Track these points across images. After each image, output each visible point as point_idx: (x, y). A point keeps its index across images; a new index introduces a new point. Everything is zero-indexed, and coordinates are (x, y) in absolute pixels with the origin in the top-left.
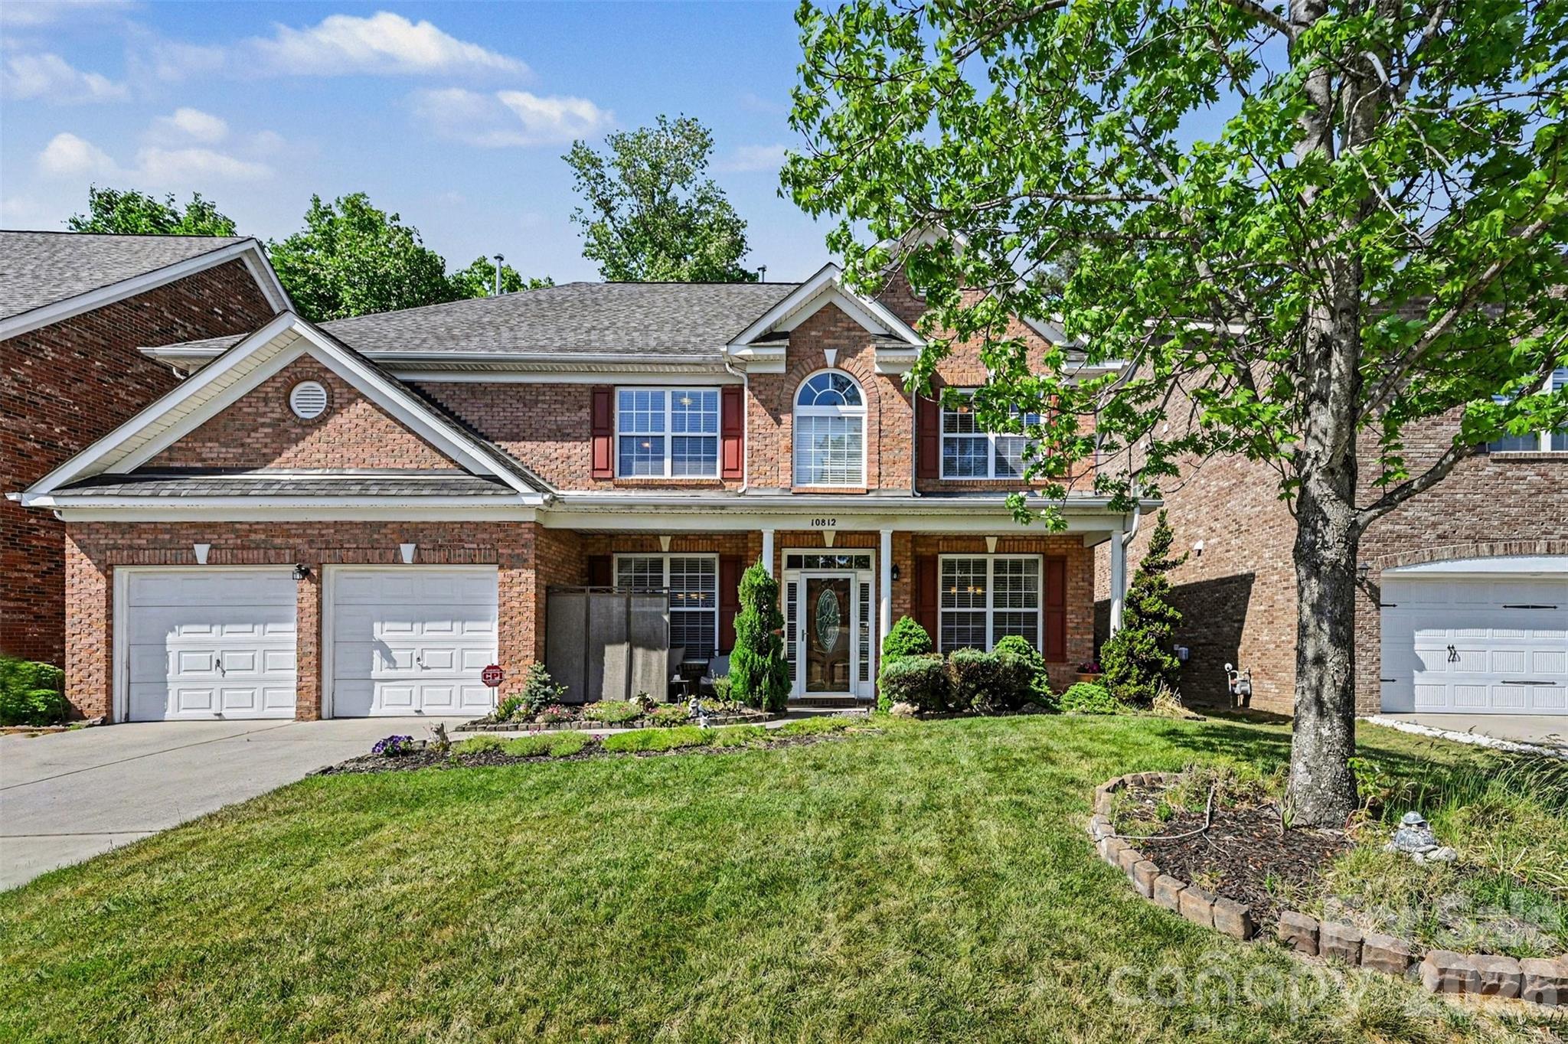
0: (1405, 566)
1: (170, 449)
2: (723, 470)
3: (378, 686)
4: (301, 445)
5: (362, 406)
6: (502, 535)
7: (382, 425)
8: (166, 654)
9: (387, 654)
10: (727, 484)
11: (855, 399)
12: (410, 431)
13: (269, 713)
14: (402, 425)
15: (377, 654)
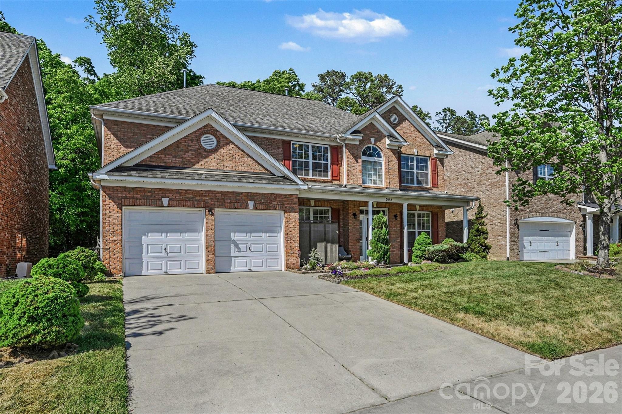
0: (524, 219)
1: (151, 157)
2: (332, 176)
3: (233, 259)
4: (207, 160)
5: (231, 146)
6: (286, 199)
7: (239, 154)
8: (142, 245)
9: (237, 246)
10: (334, 182)
11: (379, 156)
12: (250, 157)
13: (187, 271)
14: (248, 155)
15: (232, 246)
